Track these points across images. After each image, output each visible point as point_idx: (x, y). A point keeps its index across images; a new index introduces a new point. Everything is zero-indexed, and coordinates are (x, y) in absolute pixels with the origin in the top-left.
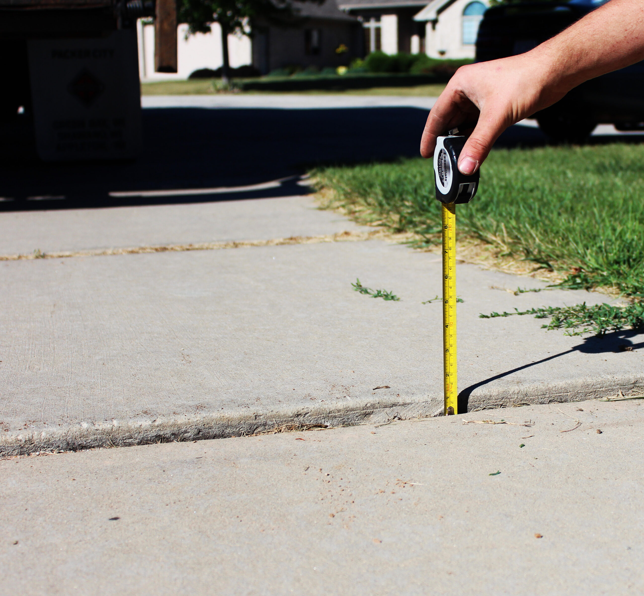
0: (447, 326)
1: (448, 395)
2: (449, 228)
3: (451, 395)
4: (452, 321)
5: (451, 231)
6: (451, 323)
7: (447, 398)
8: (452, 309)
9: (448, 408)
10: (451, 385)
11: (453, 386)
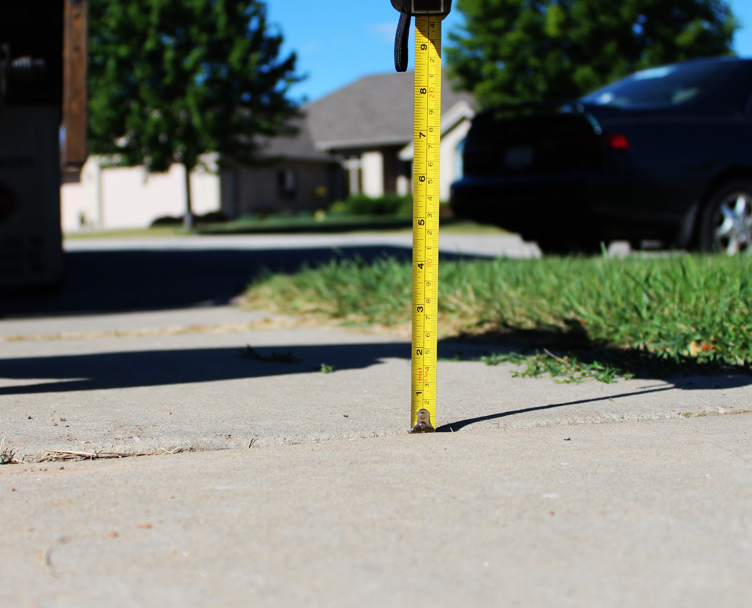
0: (422, 265)
1: (420, 387)
2: (429, 93)
3: (426, 389)
4: (431, 258)
5: (433, 99)
6: (430, 261)
7: (417, 393)
8: (431, 236)
9: (418, 411)
10: (425, 370)
11: (429, 372)
